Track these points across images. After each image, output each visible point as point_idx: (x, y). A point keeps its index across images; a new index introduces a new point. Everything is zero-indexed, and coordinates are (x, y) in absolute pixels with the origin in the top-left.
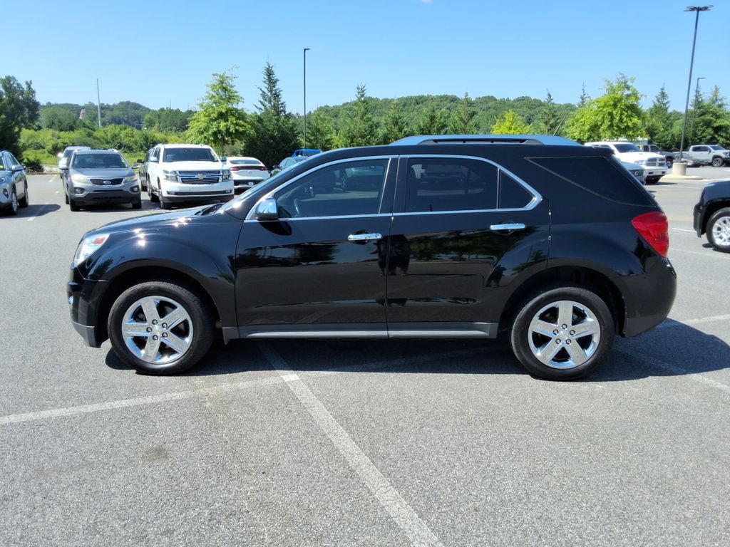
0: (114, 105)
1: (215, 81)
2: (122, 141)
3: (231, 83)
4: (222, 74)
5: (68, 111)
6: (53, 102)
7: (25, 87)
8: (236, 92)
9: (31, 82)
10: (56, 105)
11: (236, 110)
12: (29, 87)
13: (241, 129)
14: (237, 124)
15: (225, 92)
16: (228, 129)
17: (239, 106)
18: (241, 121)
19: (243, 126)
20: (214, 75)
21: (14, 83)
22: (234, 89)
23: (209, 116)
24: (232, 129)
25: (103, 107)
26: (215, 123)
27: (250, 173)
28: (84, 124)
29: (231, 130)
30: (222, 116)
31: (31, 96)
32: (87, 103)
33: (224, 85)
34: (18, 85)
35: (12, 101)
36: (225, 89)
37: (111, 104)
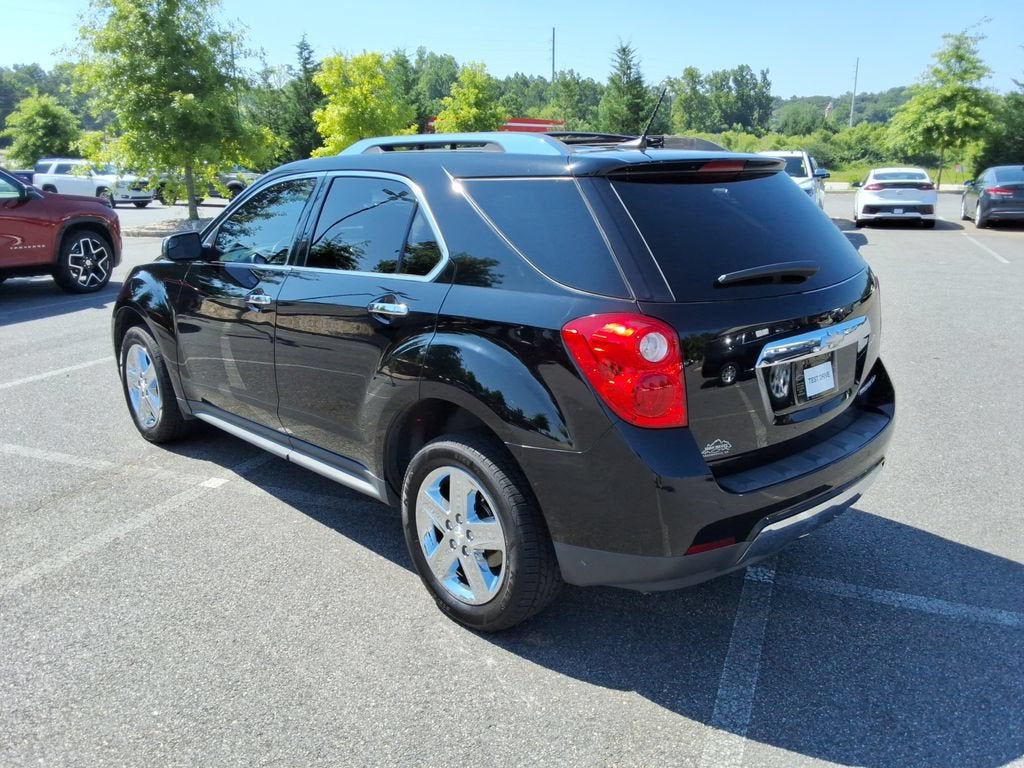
0: (881, 94)
1: (946, 46)
2: (869, 147)
3: (973, 47)
4: (958, 34)
5: (815, 107)
6: (799, 96)
7: (759, 78)
8: (981, 61)
9: (768, 71)
10: (803, 99)
11: (975, 91)
12: (765, 78)
13: (973, 122)
14: (968, 114)
15: (960, 62)
16: (951, 123)
17: (981, 84)
18: (977, 108)
19: (980, 115)
20: (945, 37)
21: (747, 74)
22: (978, 56)
23: (924, 103)
24: (958, 123)
25: (864, 99)
26: (932, 114)
27: (899, 194)
28: (826, 124)
29: (956, 124)
30: (948, 102)
31: (764, 90)
32: (844, 93)
33: (961, 52)
34: (752, 75)
35: (741, 97)
36: (961, 58)
37: (876, 93)
